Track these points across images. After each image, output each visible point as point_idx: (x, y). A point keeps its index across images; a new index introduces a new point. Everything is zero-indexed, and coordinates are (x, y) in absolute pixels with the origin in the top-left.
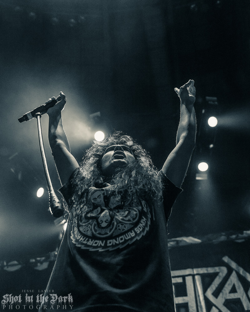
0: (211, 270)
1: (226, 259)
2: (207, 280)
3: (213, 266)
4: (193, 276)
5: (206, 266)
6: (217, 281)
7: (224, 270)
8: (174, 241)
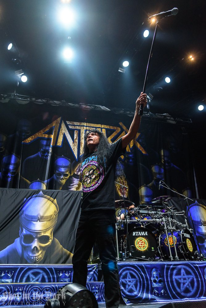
0: (112, 128)
1: (121, 124)
2: (109, 132)
3: (113, 126)
4: (102, 128)
5: (110, 125)
6: (114, 134)
7: (119, 129)
8: (93, 106)
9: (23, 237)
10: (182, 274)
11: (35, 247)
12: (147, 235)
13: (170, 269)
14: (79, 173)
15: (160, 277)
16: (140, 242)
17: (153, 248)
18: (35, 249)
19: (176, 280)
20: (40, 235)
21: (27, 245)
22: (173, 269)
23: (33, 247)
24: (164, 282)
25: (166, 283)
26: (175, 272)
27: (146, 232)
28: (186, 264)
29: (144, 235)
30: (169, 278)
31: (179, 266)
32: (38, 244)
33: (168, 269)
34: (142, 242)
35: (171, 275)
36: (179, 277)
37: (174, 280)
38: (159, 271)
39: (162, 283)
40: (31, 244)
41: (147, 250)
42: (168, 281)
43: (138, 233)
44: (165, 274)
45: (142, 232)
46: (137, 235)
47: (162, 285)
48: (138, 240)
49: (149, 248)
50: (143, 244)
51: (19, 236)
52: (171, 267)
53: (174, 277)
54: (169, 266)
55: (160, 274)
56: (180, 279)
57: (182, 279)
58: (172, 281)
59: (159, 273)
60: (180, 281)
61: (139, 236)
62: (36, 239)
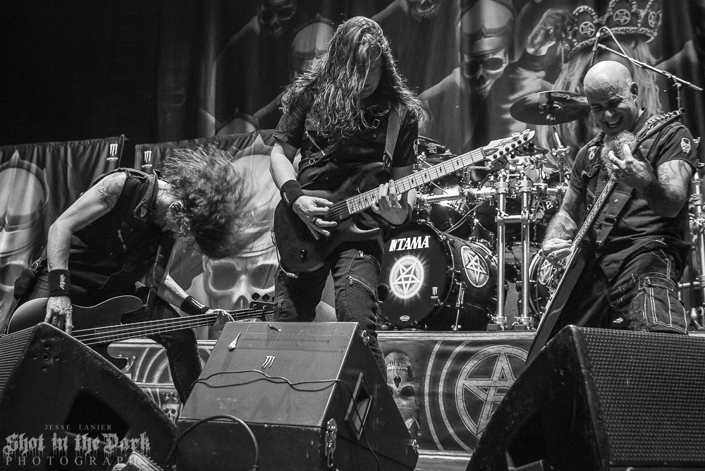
9: (211, 271)
10: (496, 376)
11: (242, 297)
12: (427, 246)
13: (452, 356)
14: (544, 51)
15: (410, 378)
16: (404, 271)
17: (435, 289)
18: (242, 301)
19: (467, 392)
20: (255, 266)
21: (219, 292)
22: (463, 357)
23: (235, 298)
24: (420, 394)
25: (427, 399)
26: (469, 366)
27: (427, 238)
28: (521, 340)
29: (420, 247)
30: (441, 384)
31: (492, 349)
32: (248, 291)
33: (443, 356)
34: (409, 273)
35: (453, 375)
36: (482, 382)
37: (459, 391)
38: (410, 361)
39: (413, 398)
40: (232, 290)
41: (418, 295)
42: (434, 395)
43: (404, 243)
44: (429, 373)
45: (415, 239)
46: (400, 249)
47: (409, 406)
48: (399, 264)
49: (426, 291)
50: (411, 276)
51: (202, 271)
52: (459, 349)
53: (462, 383)
54: (449, 348)
55: (409, 371)
56: (486, 389)
57: (492, 392)
58: (449, 396)
59: (409, 367)
60: (482, 396)
61: (404, 253)
62: (243, 277)
